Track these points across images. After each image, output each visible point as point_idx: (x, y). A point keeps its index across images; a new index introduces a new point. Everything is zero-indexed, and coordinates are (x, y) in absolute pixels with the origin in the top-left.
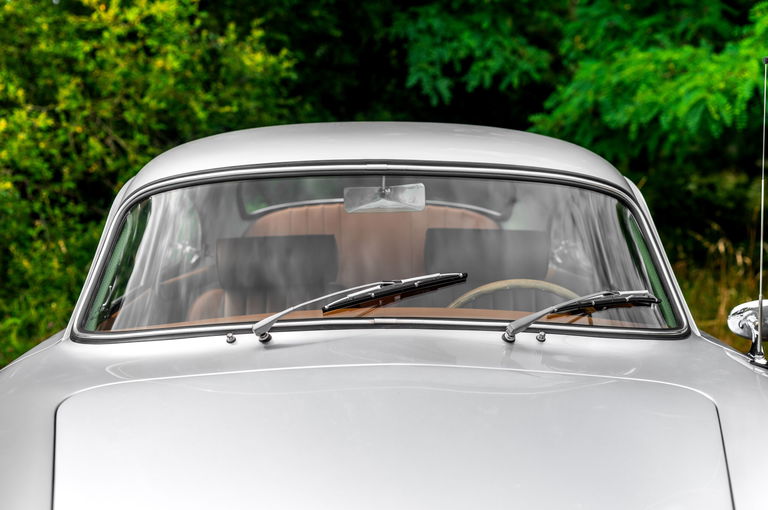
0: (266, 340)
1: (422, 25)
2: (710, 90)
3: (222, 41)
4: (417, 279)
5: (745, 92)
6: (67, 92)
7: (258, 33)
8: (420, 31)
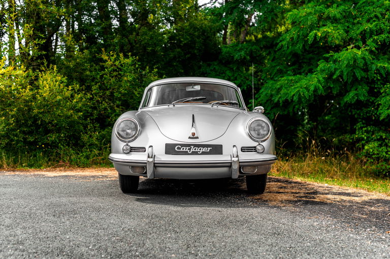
0: (174, 106)
1: (212, 68)
2: (301, 88)
3: (144, 73)
4: (198, 98)
5: (312, 88)
6: (95, 88)
7: (156, 70)
8: (211, 70)
